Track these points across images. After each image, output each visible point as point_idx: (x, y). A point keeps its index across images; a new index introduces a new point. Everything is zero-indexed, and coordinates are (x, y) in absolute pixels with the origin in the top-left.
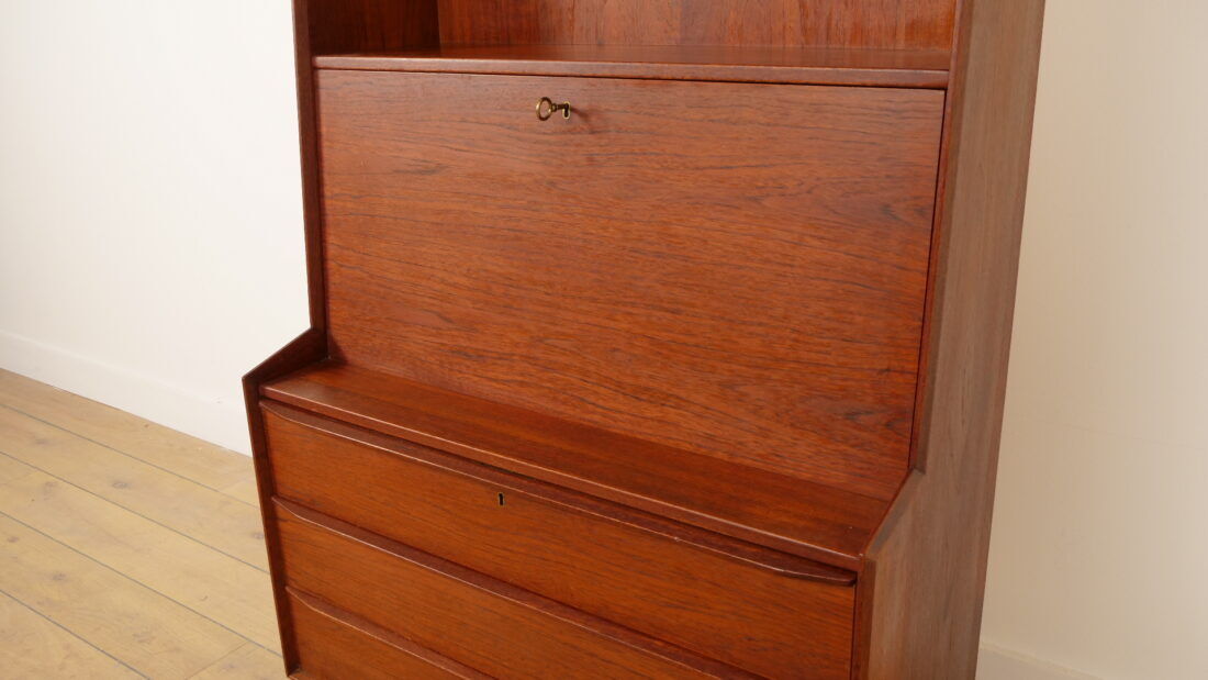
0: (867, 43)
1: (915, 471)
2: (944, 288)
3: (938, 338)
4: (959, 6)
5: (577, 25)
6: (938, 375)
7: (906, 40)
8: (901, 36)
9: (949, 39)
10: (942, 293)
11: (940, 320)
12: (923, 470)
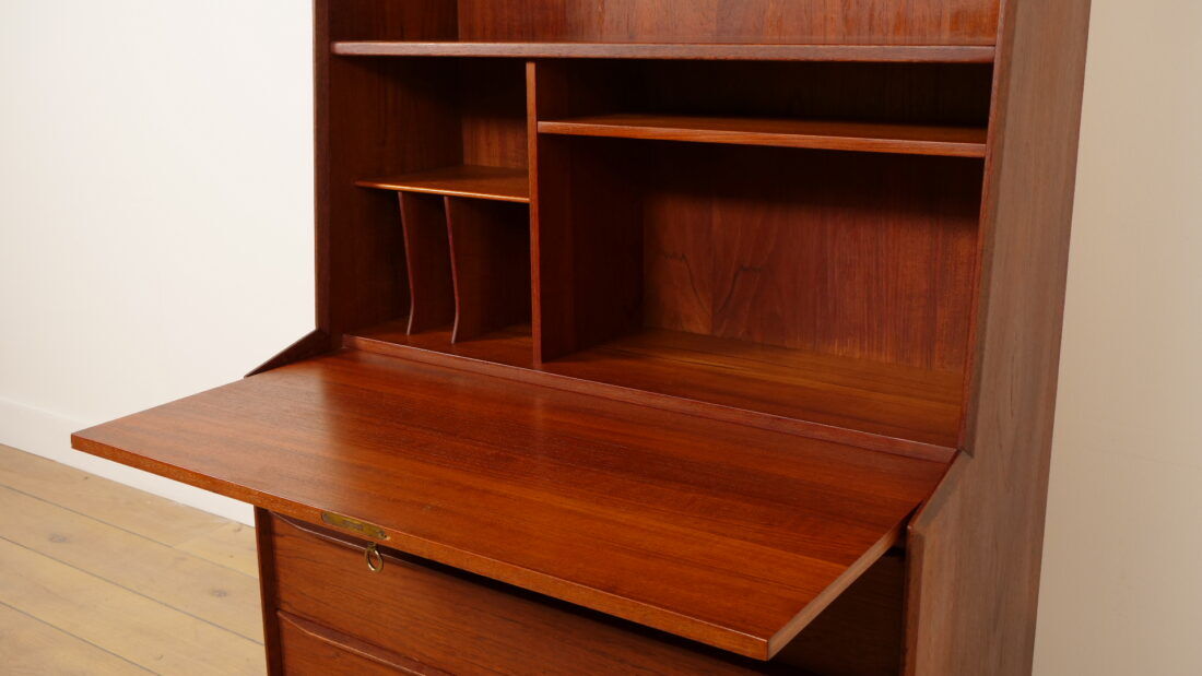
0: (911, 34)
1: (963, 453)
2: (991, 263)
3: (986, 315)
4: (1002, 7)
5: (607, 17)
6: (986, 354)
7: (951, 30)
8: (946, 25)
9: (994, 29)
10: (990, 269)
11: (987, 296)
12: (971, 454)
